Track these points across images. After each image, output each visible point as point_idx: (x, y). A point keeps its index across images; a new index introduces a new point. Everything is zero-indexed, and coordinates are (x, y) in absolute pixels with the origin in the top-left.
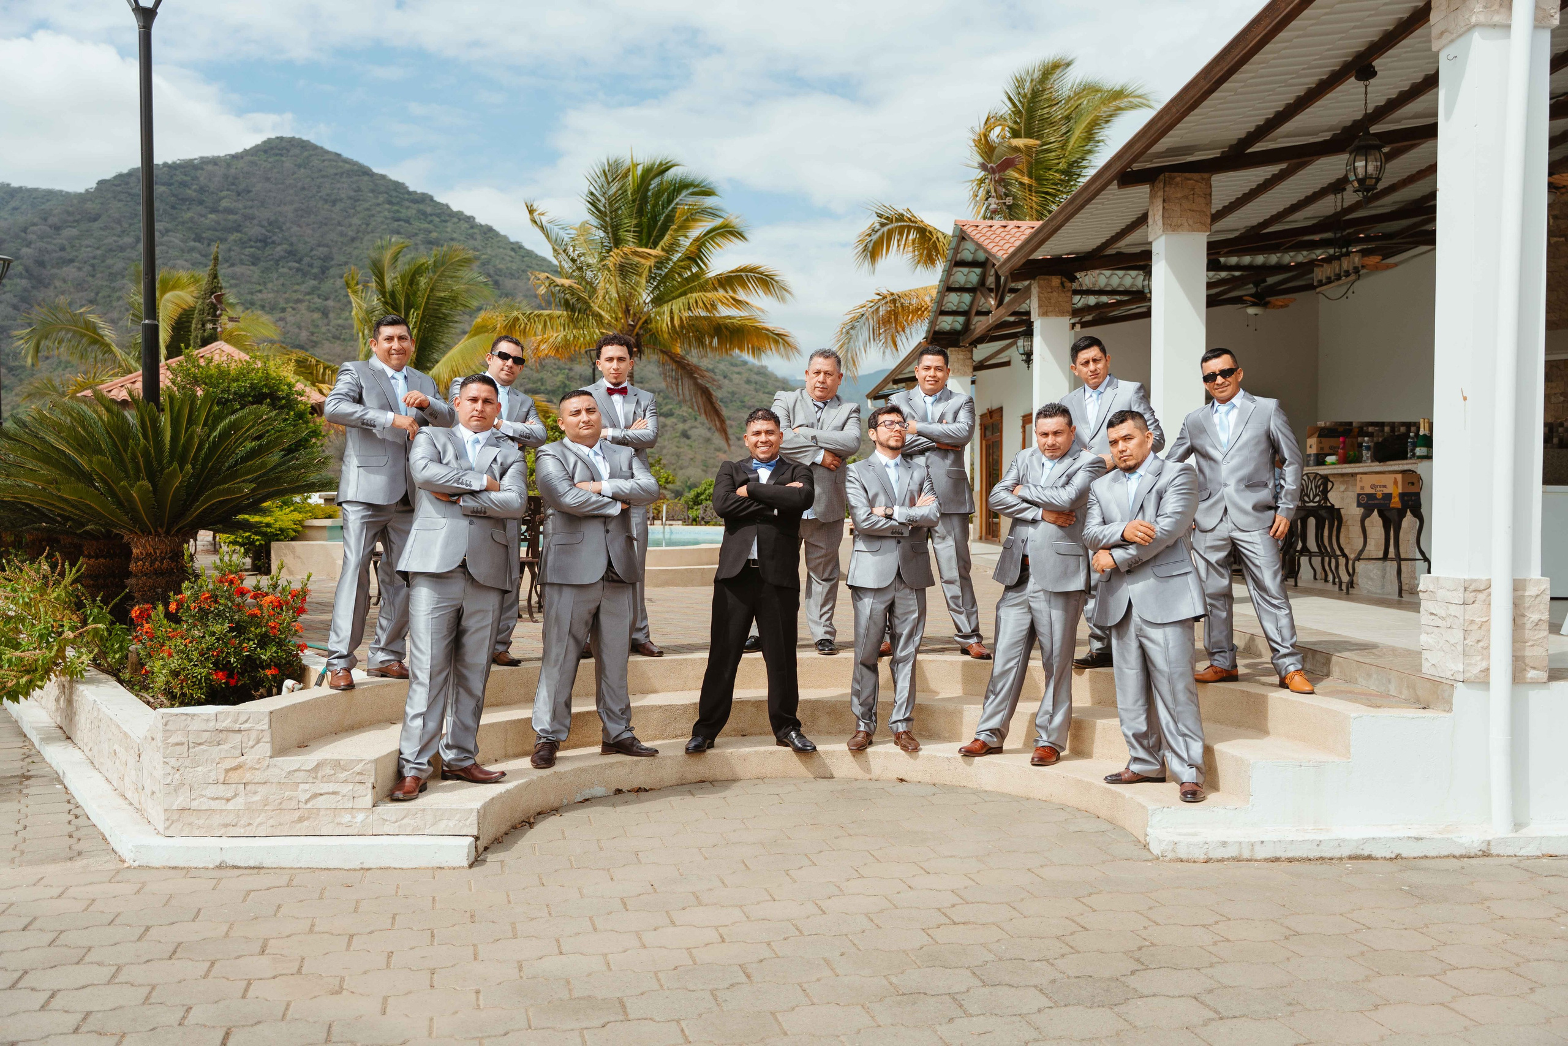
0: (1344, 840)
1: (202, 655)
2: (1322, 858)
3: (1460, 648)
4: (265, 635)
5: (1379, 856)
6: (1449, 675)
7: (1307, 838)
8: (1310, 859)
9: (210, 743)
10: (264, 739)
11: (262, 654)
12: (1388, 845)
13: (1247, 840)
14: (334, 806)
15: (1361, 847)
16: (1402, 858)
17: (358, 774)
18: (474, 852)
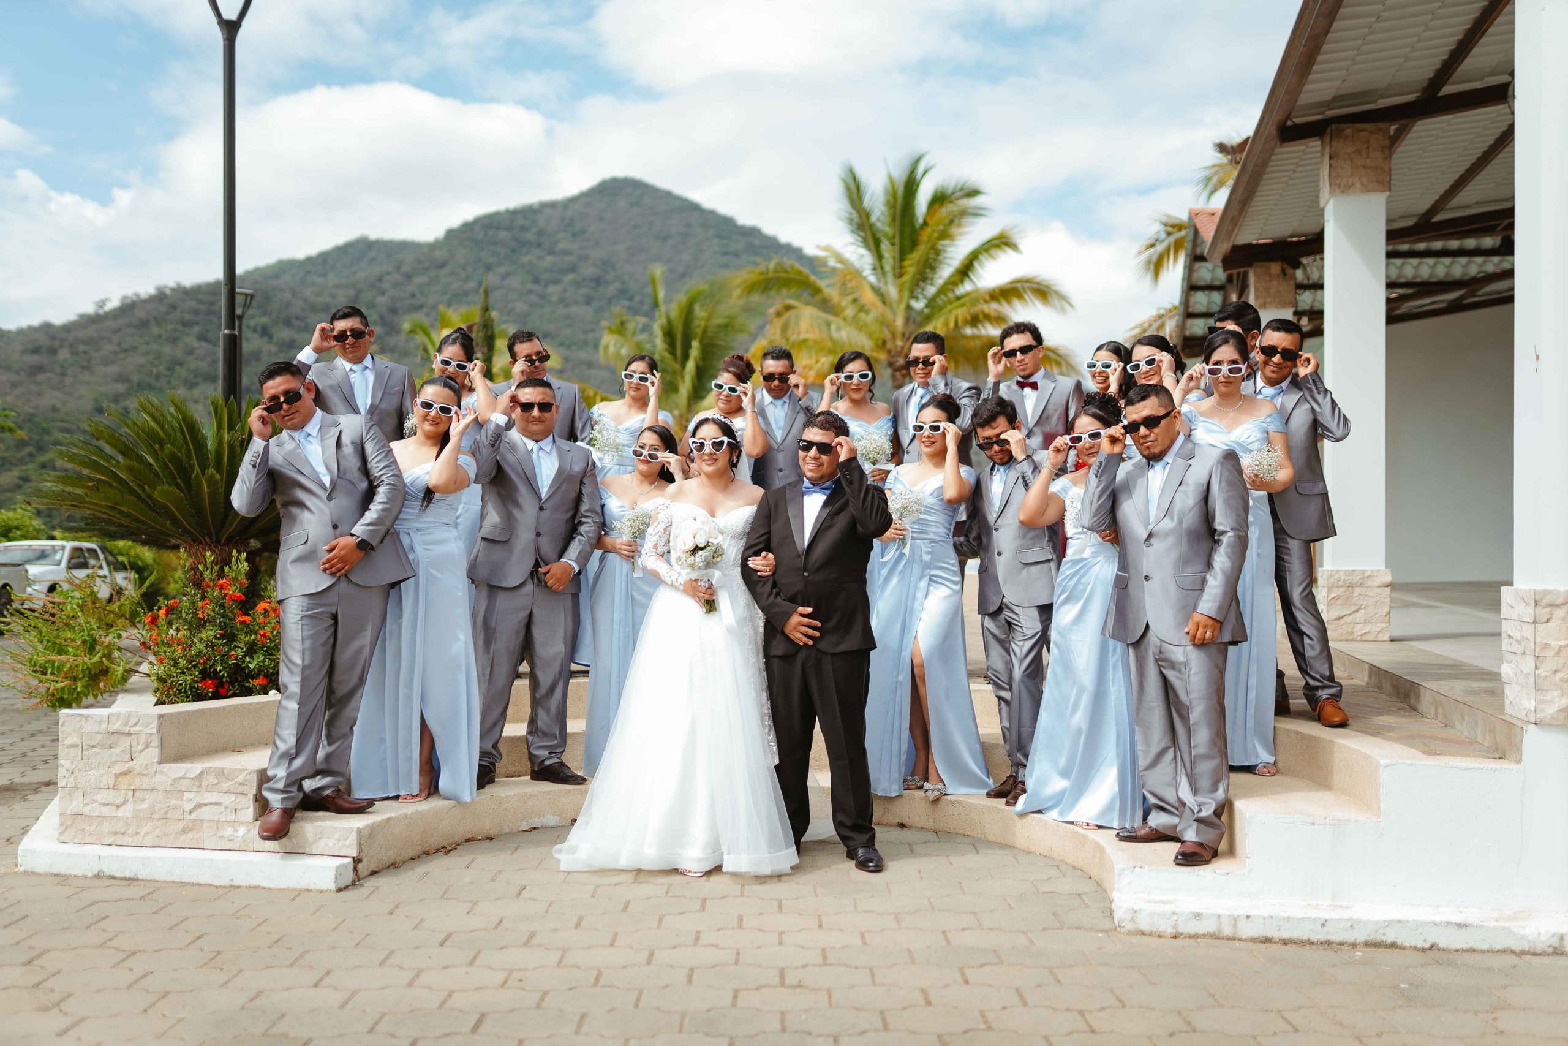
0: (1359, 921)
1: (189, 662)
2: (1329, 943)
4: (254, 643)
5: (1407, 944)
6: (1522, 715)
7: (1308, 916)
8: (1313, 943)
9: (102, 745)
10: (152, 744)
11: (249, 662)
12: (1419, 931)
13: (1228, 913)
14: (216, 818)
15: (1382, 931)
16: (1439, 949)
17: (240, 784)
18: (349, 876)
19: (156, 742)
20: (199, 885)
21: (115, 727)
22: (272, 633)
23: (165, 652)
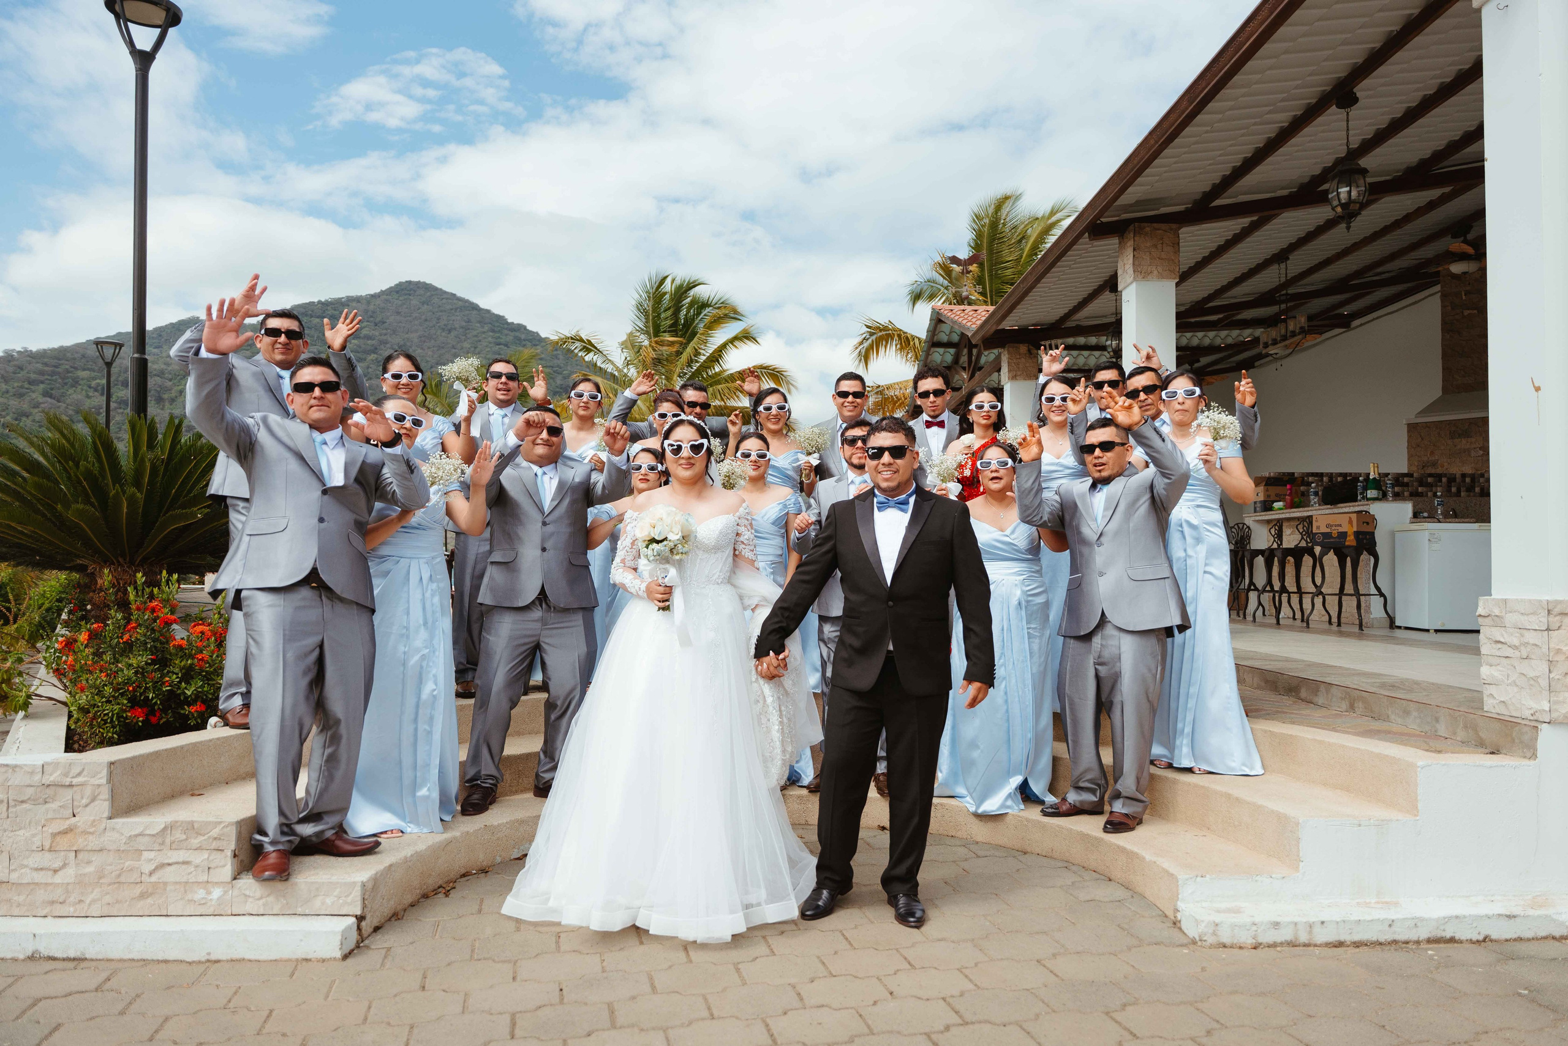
0: (1422, 919)
1: (116, 690)
2: (1395, 942)
3: (1544, 683)
4: (191, 668)
5: (1463, 938)
6: (1527, 714)
7: (1376, 917)
8: (1381, 944)
9: (34, 800)
10: (101, 797)
11: (186, 688)
12: (1474, 925)
13: (1304, 920)
14: (184, 879)
15: (1442, 928)
16: (1491, 941)
17: (215, 839)
18: (354, 936)
19: (105, 793)
20: (166, 961)
21: (52, 779)
22: (211, 656)
23: (87, 680)
